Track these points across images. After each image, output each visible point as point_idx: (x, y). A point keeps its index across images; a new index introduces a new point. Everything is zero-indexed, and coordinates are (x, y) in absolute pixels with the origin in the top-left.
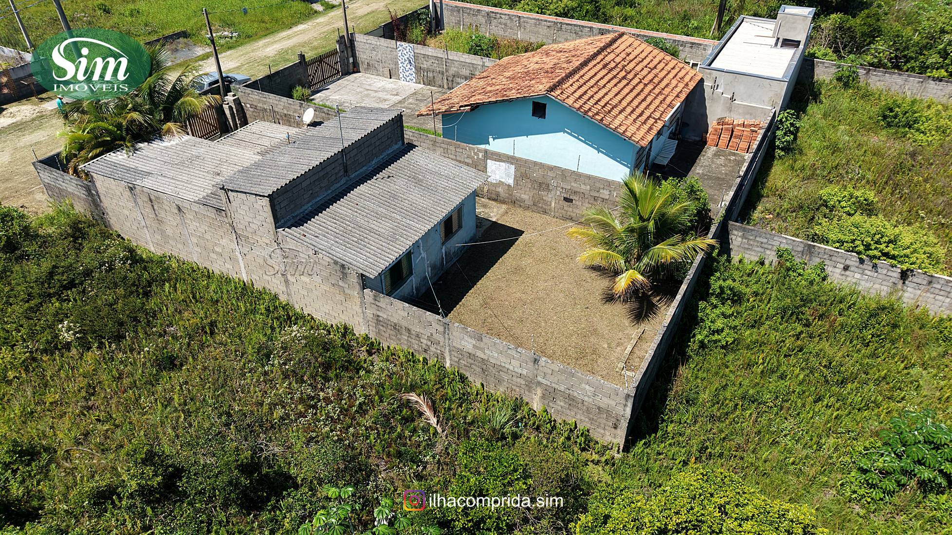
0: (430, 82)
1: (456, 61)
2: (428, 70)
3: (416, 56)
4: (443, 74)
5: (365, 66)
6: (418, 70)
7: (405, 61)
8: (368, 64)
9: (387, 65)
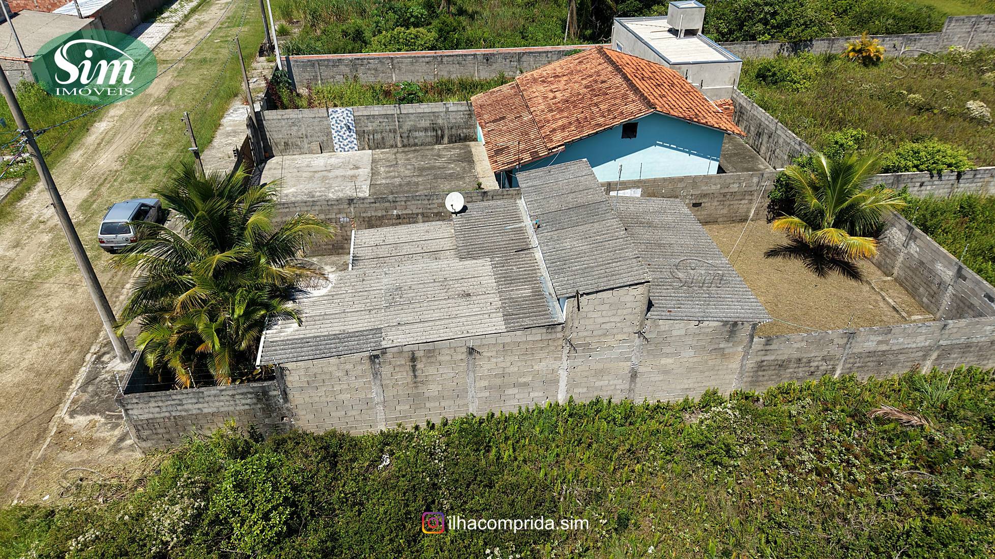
0: (378, 145)
1: (412, 114)
2: (374, 132)
3: (357, 120)
4: (395, 131)
5: (281, 147)
6: (361, 135)
7: (342, 128)
8: (286, 144)
9: (314, 139)
